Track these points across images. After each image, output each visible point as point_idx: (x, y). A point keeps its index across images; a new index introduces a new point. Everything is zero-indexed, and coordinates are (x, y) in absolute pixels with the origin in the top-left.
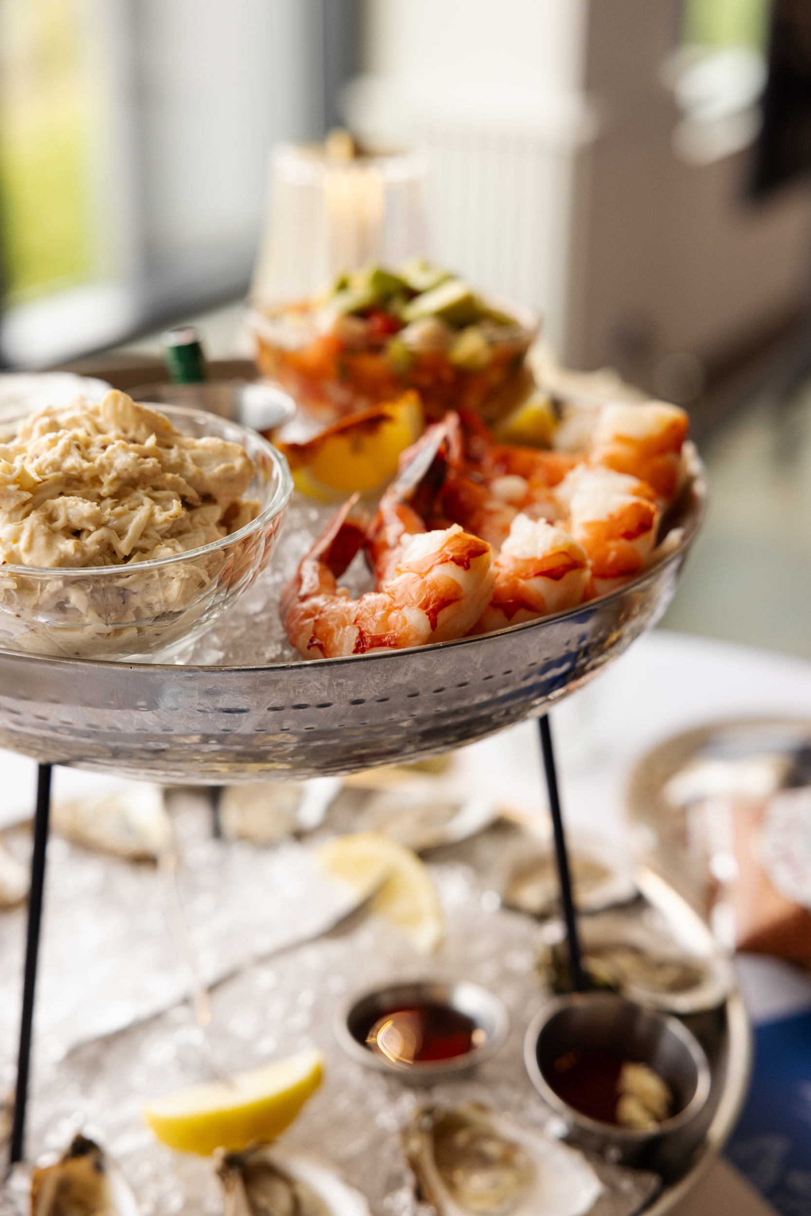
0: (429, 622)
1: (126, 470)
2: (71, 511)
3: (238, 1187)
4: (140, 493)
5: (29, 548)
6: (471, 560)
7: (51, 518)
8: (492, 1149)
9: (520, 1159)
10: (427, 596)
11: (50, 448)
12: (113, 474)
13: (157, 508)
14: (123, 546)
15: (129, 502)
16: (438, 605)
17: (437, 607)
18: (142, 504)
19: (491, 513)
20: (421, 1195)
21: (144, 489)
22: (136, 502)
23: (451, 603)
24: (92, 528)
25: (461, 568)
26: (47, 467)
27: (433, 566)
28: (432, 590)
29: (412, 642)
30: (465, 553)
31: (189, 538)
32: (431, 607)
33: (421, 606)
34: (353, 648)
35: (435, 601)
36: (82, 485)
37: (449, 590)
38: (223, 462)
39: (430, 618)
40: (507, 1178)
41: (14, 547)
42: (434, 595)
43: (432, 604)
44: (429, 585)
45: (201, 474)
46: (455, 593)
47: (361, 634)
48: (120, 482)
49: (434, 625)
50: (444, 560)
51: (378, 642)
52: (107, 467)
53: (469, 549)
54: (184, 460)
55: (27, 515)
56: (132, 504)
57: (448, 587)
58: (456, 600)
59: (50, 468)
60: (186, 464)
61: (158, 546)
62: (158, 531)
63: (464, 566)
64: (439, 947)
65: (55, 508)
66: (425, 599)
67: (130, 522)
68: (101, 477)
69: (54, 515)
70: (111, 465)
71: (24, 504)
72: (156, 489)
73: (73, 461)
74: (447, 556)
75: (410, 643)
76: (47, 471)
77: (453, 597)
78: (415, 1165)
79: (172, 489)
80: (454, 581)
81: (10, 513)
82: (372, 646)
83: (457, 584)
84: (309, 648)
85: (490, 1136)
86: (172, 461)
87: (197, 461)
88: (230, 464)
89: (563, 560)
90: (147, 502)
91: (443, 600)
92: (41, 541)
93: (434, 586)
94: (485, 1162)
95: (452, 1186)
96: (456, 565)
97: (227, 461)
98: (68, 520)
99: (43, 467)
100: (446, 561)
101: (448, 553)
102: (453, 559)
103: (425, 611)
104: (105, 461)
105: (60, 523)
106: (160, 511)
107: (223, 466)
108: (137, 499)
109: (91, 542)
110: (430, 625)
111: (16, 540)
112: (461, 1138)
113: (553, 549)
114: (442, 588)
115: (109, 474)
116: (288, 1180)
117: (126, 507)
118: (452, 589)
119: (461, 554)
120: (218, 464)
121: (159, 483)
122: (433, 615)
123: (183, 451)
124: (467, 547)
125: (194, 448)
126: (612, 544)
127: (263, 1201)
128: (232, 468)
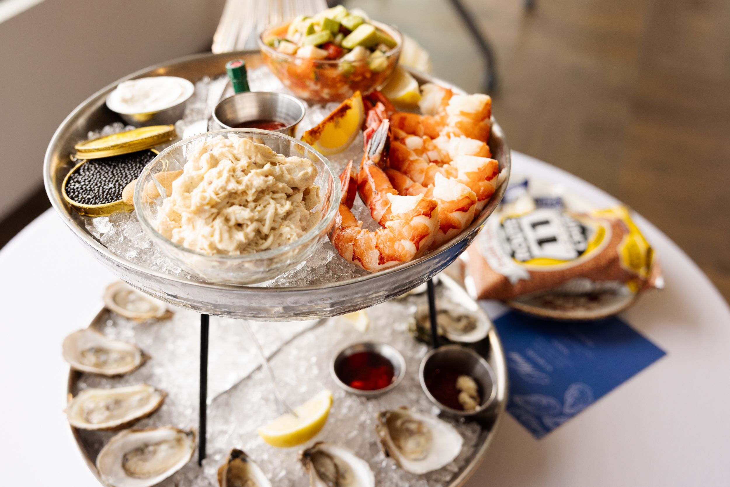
0: (416, 248)
1: (260, 187)
2: (238, 216)
3: (311, 466)
4: (267, 197)
5: (221, 241)
6: (431, 212)
7: (227, 220)
8: (413, 426)
9: (425, 430)
10: (413, 234)
11: (218, 178)
12: (254, 190)
13: (278, 205)
14: (265, 230)
15: (263, 203)
16: (419, 238)
17: (419, 239)
18: (269, 204)
19: (412, 162)
20: (388, 454)
21: (268, 194)
22: (266, 203)
23: (425, 236)
24: (249, 223)
25: (427, 218)
26: (219, 190)
27: (413, 217)
28: (415, 231)
29: (408, 258)
30: (428, 209)
31: (294, 217)
32: (416, 240)
33: (410, 240)
34: (378, 261)
35: (417, 236)
36: (237, 196)
37: (423, 230)
38: (302, 170)
39: (416, 245)
40: (422, 440)
41: (212, 239)
42: (416, 233)
43: (416, 238)
44: (413, 228)
45: (293, 179)
46: (427, 231)
47: (381, 254)
48: (257, 193)
49: (418, 249)
50: (419, 214)
51: (392, 258)
52: (250, 186)
53: (430, 207)
54: (283, 172)
55: (214, 219)
56: (265, 204)
57: (423, 229)
58: (427, 235)
59: (221, 190)
60: (284, 175)
61: (282, 227)
62: (280, 218)
63: (429, 217)
64: (367, 328)
65: (228, 214)
66: (412, 236)
67: (266, 214)
68: (247, 191)
69: (228, 217)
70: (252, 184)
71: (212, 214)
72: (274, 192)
73: (232, 186)
74: (420, 211)
75: (408, 259)
76: (220, 192)
77: (426, 234)
78: (384, 443)
79: (282, 192)
80: (425, 225)
81: (206, 219)
82: (388, 261)
83: (427, 227)
84: (353, 260)
85: (410, 421)
86: (278, 174)
87: (289, 171)
88: (306, 171)
89: (467, 201)
90: (272, 201)
91: (421, 235)
92: (226, 236)
93: (415, 228)
94: (411, 433)
95: (400, 448)
96: (425, 217)
97: (304, 169)
98: (236, 220)
99: (217, 189)
100: (420, 215)
101: (420, 210)
102: (424, 214)
103: (413, 242)
104: (249, 183)
105: (233, 222)
106: (280, 207)
107: (302, 173)
108: (266, 200)
109: (250, 229)
110: (416, 249)
111: (212, 235)
112: (399, 423)
113: (462, 196)
114: (420, 230)
115: (251, 189)
116: (329, 456)
117: (262, 206)
118: (425, 229)
119: (426, 210)
120: (299, 172)
121: (275, 189)
122: (417, 244)
123: (282, 166)
124: (428, 206)
125: (286, 163)
126: (481, 183)
127: (322, 470)
128: (307, 173)
